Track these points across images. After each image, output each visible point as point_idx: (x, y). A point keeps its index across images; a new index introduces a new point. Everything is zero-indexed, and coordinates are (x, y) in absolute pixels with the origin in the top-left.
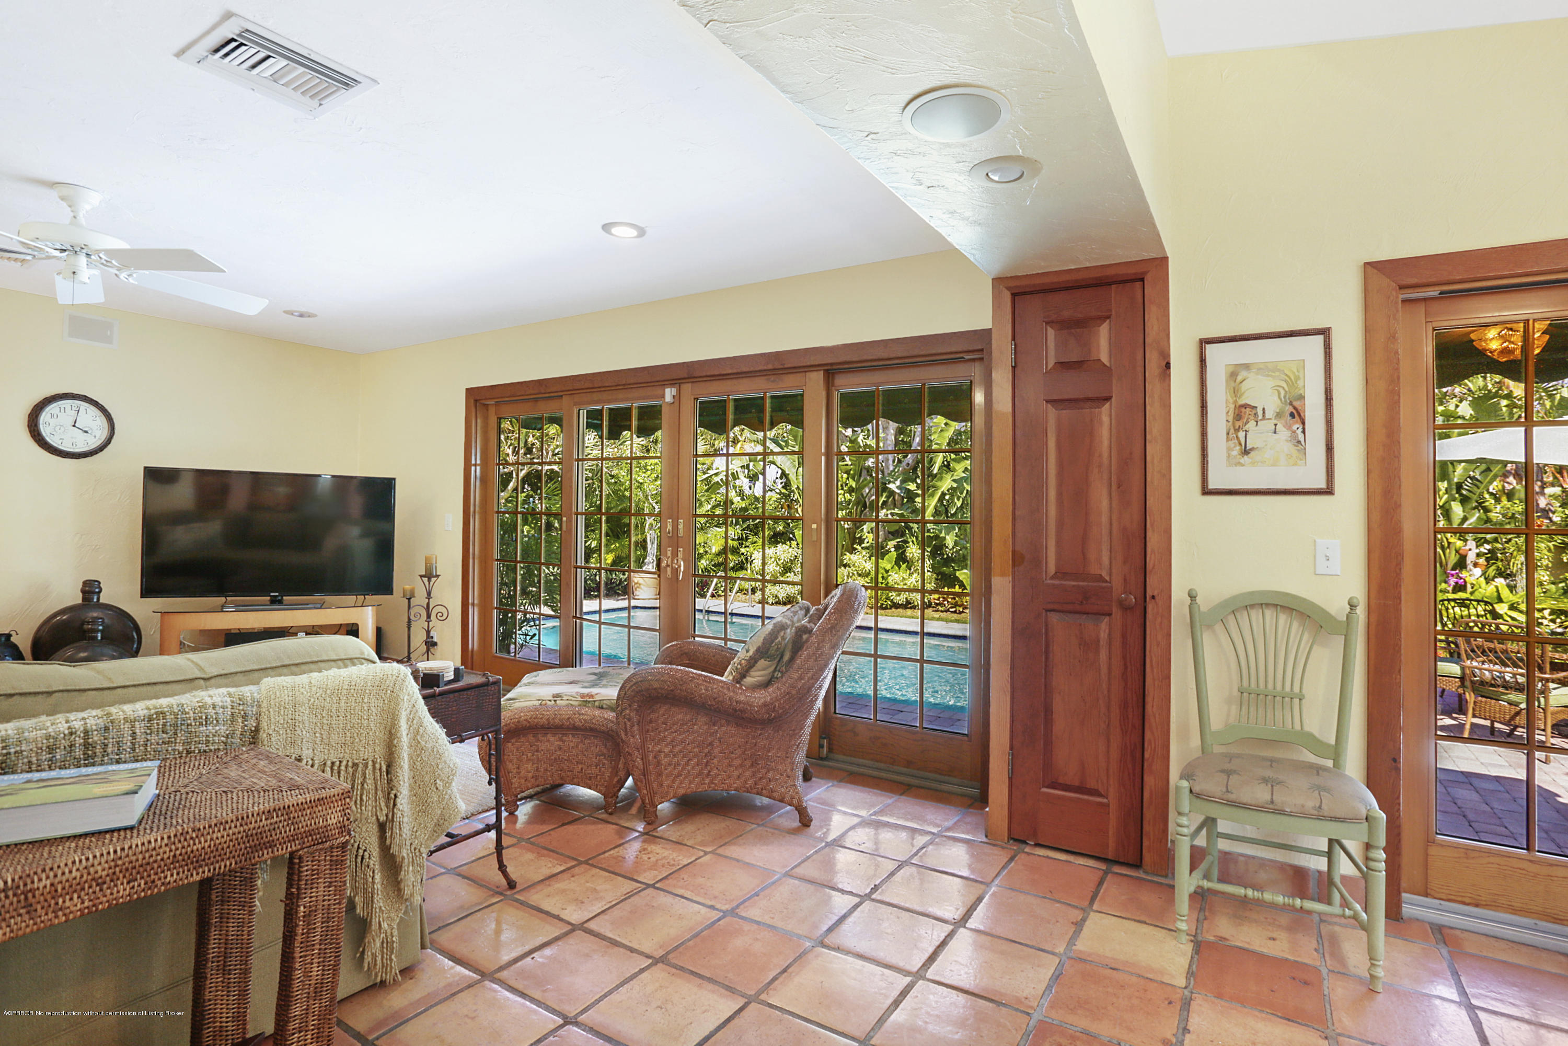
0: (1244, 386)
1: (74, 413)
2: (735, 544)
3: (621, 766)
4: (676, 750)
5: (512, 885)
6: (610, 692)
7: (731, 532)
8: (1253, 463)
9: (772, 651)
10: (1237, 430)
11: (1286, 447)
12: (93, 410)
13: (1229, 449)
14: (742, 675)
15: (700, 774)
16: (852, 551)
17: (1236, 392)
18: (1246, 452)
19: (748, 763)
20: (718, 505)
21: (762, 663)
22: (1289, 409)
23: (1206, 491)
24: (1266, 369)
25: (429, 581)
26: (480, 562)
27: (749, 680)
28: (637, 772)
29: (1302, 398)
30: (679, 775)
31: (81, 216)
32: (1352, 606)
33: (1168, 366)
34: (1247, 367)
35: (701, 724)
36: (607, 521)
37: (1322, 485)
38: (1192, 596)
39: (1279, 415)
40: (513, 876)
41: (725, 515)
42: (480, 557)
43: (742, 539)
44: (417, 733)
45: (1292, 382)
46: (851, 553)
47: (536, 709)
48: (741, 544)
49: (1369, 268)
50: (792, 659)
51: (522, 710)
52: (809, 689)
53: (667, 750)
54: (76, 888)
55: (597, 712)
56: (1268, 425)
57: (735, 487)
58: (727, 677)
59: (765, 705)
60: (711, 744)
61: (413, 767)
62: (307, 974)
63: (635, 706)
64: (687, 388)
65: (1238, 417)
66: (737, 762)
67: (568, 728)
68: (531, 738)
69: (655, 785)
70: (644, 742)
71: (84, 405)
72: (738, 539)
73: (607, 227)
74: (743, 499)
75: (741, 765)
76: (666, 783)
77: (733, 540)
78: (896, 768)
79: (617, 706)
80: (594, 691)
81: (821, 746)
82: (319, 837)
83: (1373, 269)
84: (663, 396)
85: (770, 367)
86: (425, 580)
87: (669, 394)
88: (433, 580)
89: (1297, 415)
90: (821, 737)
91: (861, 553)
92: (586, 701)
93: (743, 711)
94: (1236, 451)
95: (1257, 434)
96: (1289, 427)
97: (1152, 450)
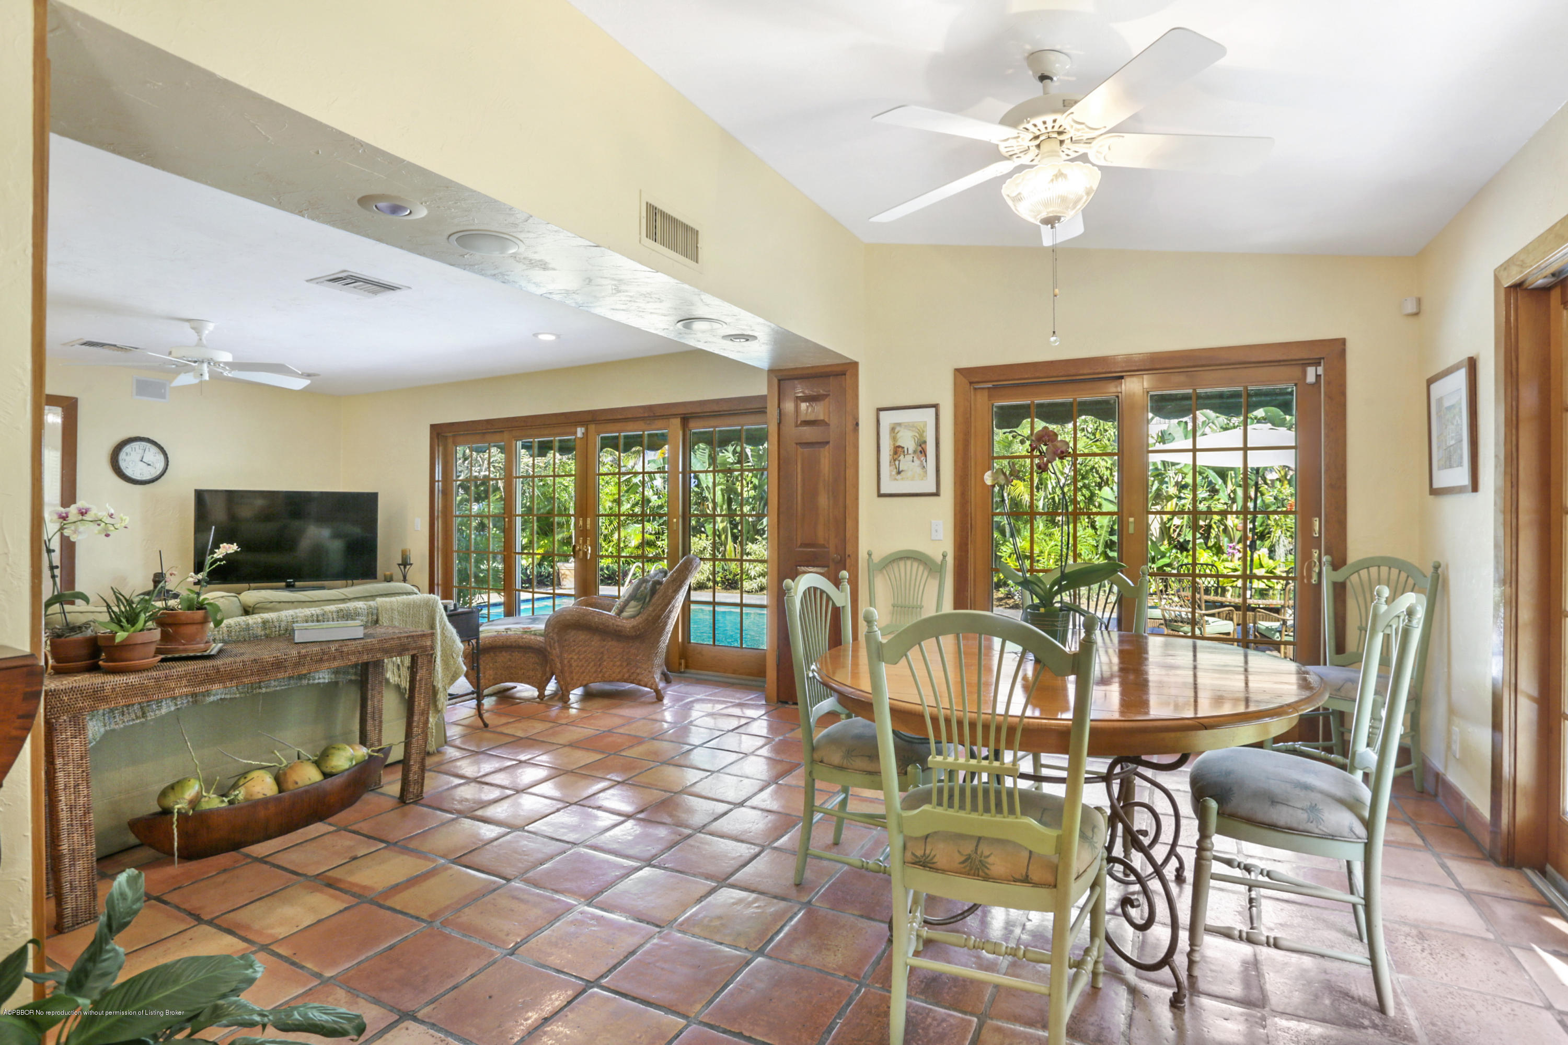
0: (899, 435)
1: (141, 451)
2: (653, 538)
3: (548, 669)
4: (581, 657)
5: (486, 725)
6: (542, 626)
7: (648, 526)
8: (902, 479)
9: (638, 596)
10: (895, 460)
11: (919, 470)
12: (154, 449)
13: (891, 471)
14: (621, 611)
15: (596, 672)
16: (754, 541)
17: (894, 439)
18: (899, 473)
19: (625, 664)
20: (637, 504)
21: (633, 603)
22: (920, 448)
23: (880, 495)
24: (910, 426)
25: (405, 567)
26: (443, 553)
27: (625, 614)
28: (557, 671)
29: (925, 442)
30: (583, 672)
31: (203, 338)
32: (944, 556)
33: (857, 424)
34: (899, 424)
35: (596, 642)
36: (538, 521)
37: (934, 490)
38: (870, 554)
39: (915, 452)
40: (487, 721)
41: (643, 514)
42: (442, 549)
43: (659, 533)
44: (443, 628)
45: (921, 433)
46: (753, 543)
47: (495, 636)
48: (658, 538)
49: (958, 374)
50: (650, 600)
51: (486, 637)
52: (659, 617)
53: (575, 657)
54: (354, 653)
55: (533, 637)
56: (909, 458)
57: (652, 487)
58: (612, 613)
59: (633, 627)
60: (602, 653)
61: (442, 645)
62: (419, 704)
63: (556, 630)
64: (592, 427)
65: (895, 453)
66: (618, 663)
67: (515, 647)
68: (492, 654)
69: (568, 679)
70: (561, 653)
71: (148, 445)
72: (656, 534)
73: (536, 335)
74: (659, 498)
75: (621, 665)
76: (575, 678)
77: (651, 534)
78: (726, 675)
79: (546, 634)
80: (530, 626)
81: (680, 664)
82: (424, 649)
83: (959, 372)
84: (575, 433)
85: (646, 415)
86: (402, 567)
87: (580, 431)
88: (408, 567)
89: (923, 452)
90: (680, 658)
91: (761, 542)
92: (526, 631)
93: (620, 631)
94: (894, 473)
95: (906, 462)
96: (919, 458)
97: (849, 473)
